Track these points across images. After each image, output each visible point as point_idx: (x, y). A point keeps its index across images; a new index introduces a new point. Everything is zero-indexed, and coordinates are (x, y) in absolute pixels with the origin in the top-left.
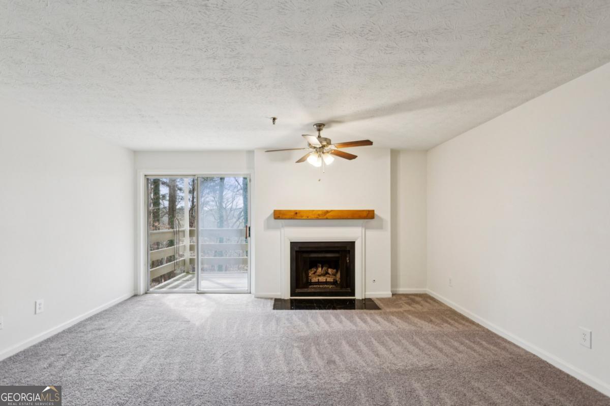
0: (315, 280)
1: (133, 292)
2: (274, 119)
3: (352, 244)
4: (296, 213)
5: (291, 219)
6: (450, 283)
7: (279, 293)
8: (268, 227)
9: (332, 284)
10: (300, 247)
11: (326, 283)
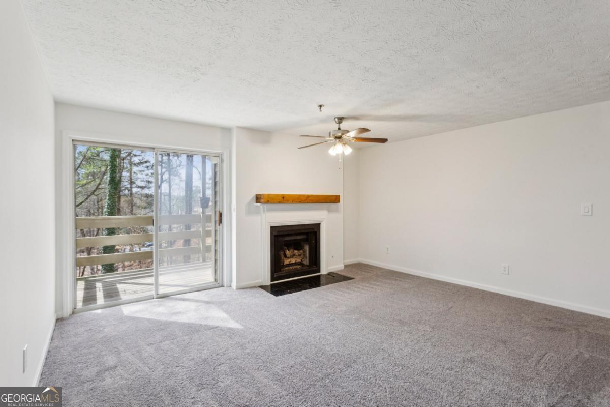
0: (287, 262)
1: (56, 316)
2: (321, 106)
3: (318, 226)
4: (283, 197)
5: (280, 203)
6: (388, 251)
7: (260, 281)
8: (249, 212)
9: (299, 265)
10: (278, 232)
11: (296, 264)
